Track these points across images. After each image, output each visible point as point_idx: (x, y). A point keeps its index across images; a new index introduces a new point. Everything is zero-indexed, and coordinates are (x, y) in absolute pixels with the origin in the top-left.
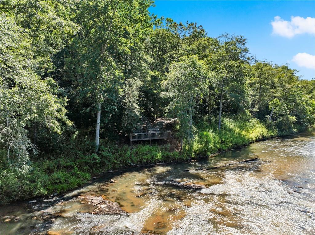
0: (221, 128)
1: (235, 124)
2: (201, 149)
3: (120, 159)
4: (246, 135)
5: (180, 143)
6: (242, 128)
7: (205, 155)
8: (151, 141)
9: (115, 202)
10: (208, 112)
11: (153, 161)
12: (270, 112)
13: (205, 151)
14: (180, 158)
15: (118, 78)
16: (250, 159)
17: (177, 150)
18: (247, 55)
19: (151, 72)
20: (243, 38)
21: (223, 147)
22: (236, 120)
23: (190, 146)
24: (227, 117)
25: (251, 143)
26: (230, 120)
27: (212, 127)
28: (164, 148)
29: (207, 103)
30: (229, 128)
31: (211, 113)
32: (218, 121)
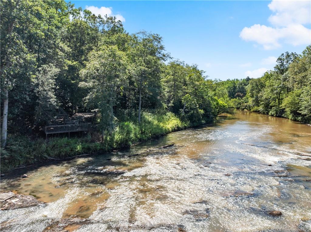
0: (141, 121)
1: (153, 117)
2: (122, 139)
3: (34, 153)
4: (163, 126)
5: (102, 135)
6: (159, 121)
7: (126, 145)
8: (69, 133)
9: (30, 195)
10: (128, 107)
11: (73, 154)
12: (183, 106)
13: (127, 141)
14: (102, 149)
15: (30, 64)
16: (168, 145)
17: (98, 141)
18: (163, 52)
19: (69, 61)
20: (159, 36)
21: (143, 137)
22: (154, 114)
23: (112, 137)
24: (146, 111)
25: (168, 133)
26: (149, 114)
27: (132, 120)
28: (84, 140)
29: (127, 98)
30: (148, 121)
31: (131, 107)
32: (138, 115)
